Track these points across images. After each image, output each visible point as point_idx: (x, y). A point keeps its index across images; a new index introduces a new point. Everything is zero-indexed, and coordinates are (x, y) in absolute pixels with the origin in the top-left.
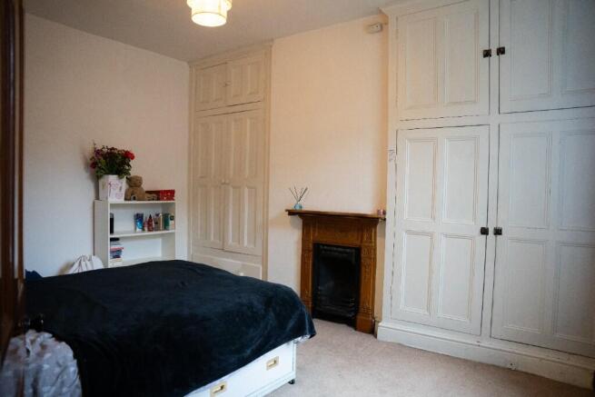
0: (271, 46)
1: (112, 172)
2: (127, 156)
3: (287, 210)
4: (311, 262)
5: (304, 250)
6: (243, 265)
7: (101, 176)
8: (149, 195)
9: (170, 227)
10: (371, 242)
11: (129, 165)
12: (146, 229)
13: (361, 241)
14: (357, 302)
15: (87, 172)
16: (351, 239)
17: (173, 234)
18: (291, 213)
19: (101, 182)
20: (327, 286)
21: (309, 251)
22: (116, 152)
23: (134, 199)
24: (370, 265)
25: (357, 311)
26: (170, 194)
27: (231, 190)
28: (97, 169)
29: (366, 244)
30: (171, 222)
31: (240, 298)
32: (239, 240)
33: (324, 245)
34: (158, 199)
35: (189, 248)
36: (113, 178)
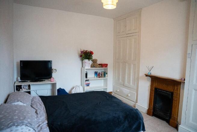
0: (141, 11)
1: (86, 58)
2: (91, 53)
3: (145, 75)
4: (153, 95)
5: (151, 90)
6: (130, 92)
7: (83, 60)
8: (99, 66)
9: (106, 77)
10: (178, 91)
11: (92, 56)
12: (98, 77)
13: (174, 90)
14: (171, 113)
15: (79, 58)
16: (170, 89)
17: (107, 79)
18: (147, 76)
19: (83, 61)
20: (159, 105)
21: (153, 91)
22: (88, 52)
23: (94, 67)
24: (177, 100)
25: (170, 117)
26: (106, 65)
27: (127, 64)
28: (82, 57)
29: (176, 92)
30: (106, 75)
31: (116, 114)
32: (129, 82)
33: (159, 89)
34: (102, 67)
35: (113, 83)
36: (87, 61)
